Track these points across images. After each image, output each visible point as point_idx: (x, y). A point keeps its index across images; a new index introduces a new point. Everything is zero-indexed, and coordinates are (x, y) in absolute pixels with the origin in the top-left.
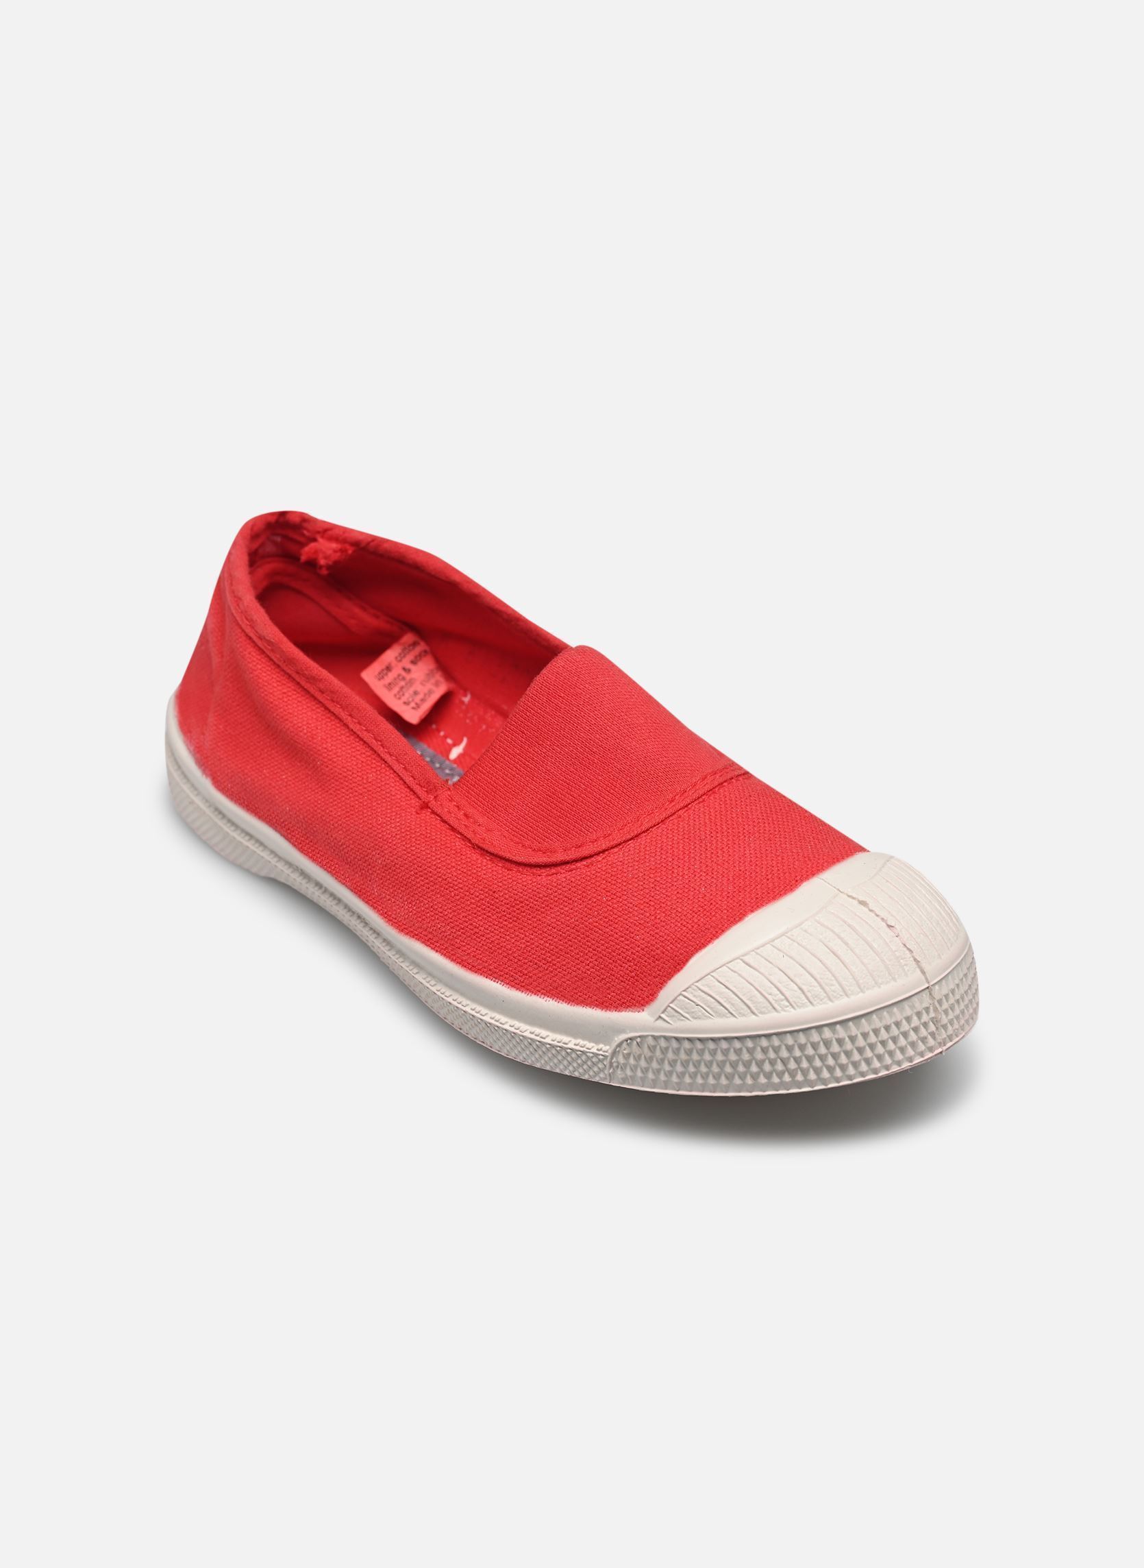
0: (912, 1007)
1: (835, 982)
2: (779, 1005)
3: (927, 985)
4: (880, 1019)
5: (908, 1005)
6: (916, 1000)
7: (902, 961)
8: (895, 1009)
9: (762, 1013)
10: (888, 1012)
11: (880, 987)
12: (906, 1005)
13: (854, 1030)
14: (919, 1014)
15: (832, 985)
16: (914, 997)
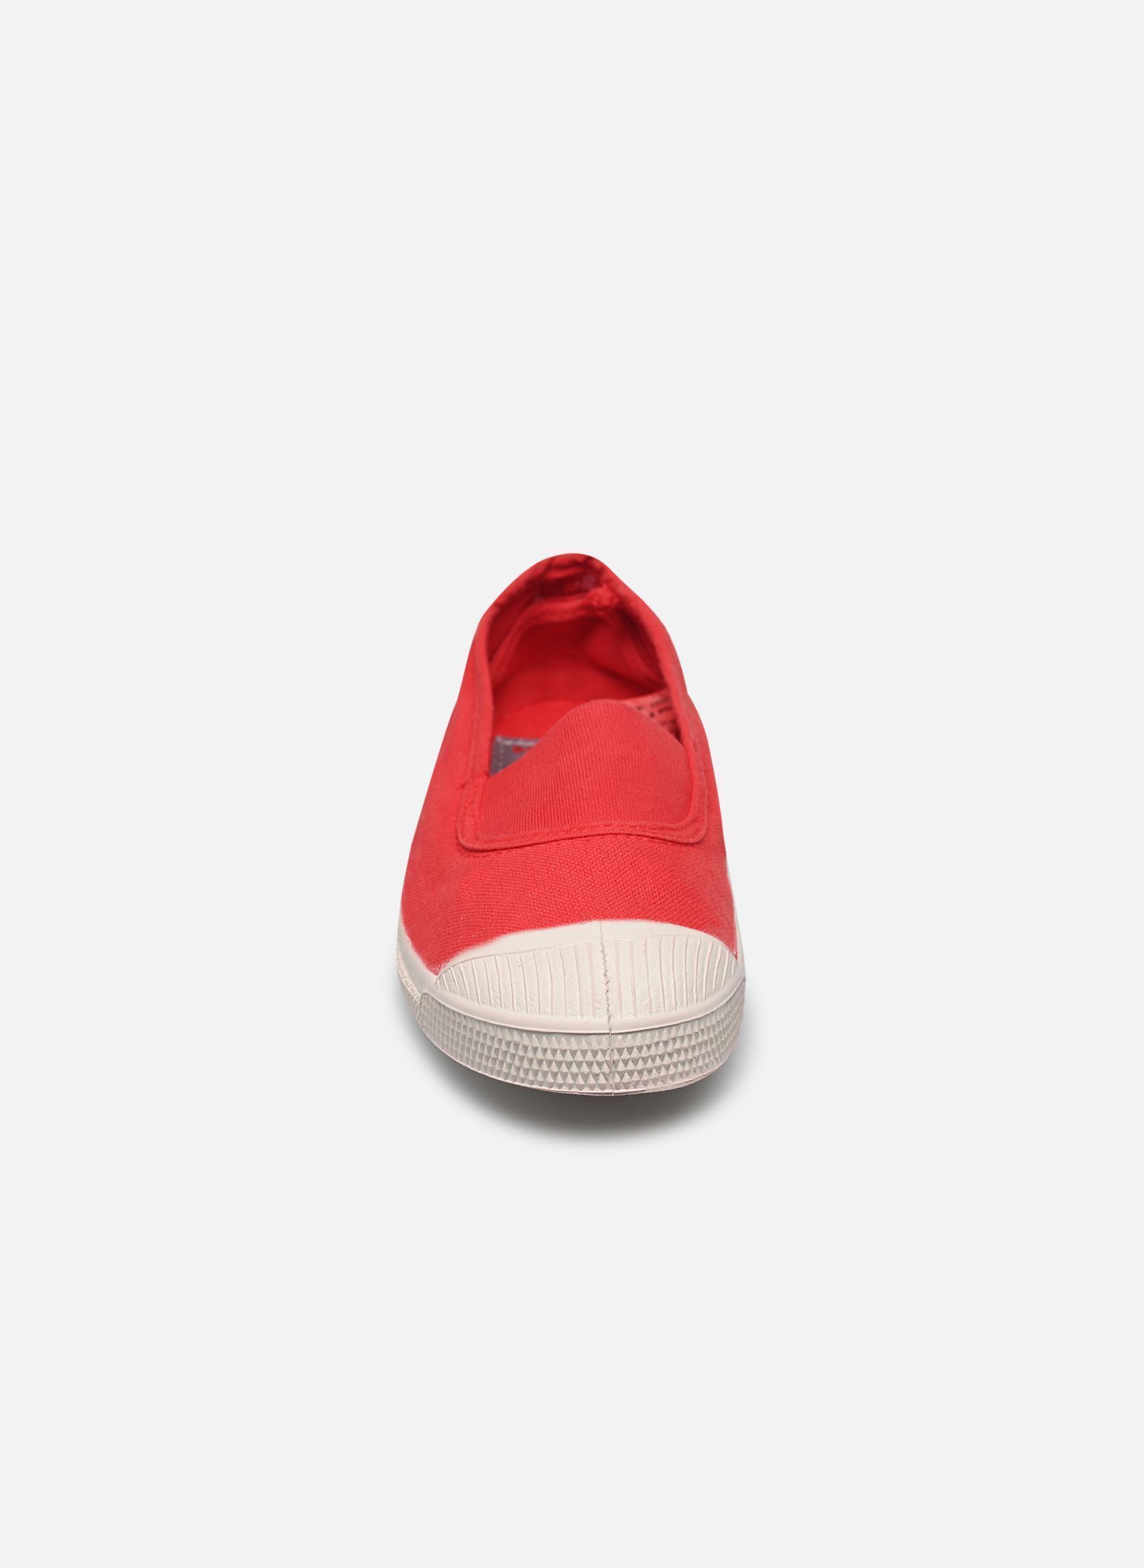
0: (589, 1044)
1: (537, 999)
2: (494, 1000)
3: (608, 1032)
4: (559, 1042)
5: (586, 1041)
6: (594, 1039)
7: (597, 1004)
8: (573, 1039)
9: (483, 1003)
10: (566, 1039)
11: (566, 1016)
12: (583, 1039)
13: (536, 1043)
14: (595, 1053)
15: (534, 1000)
16: (592, 1036)
